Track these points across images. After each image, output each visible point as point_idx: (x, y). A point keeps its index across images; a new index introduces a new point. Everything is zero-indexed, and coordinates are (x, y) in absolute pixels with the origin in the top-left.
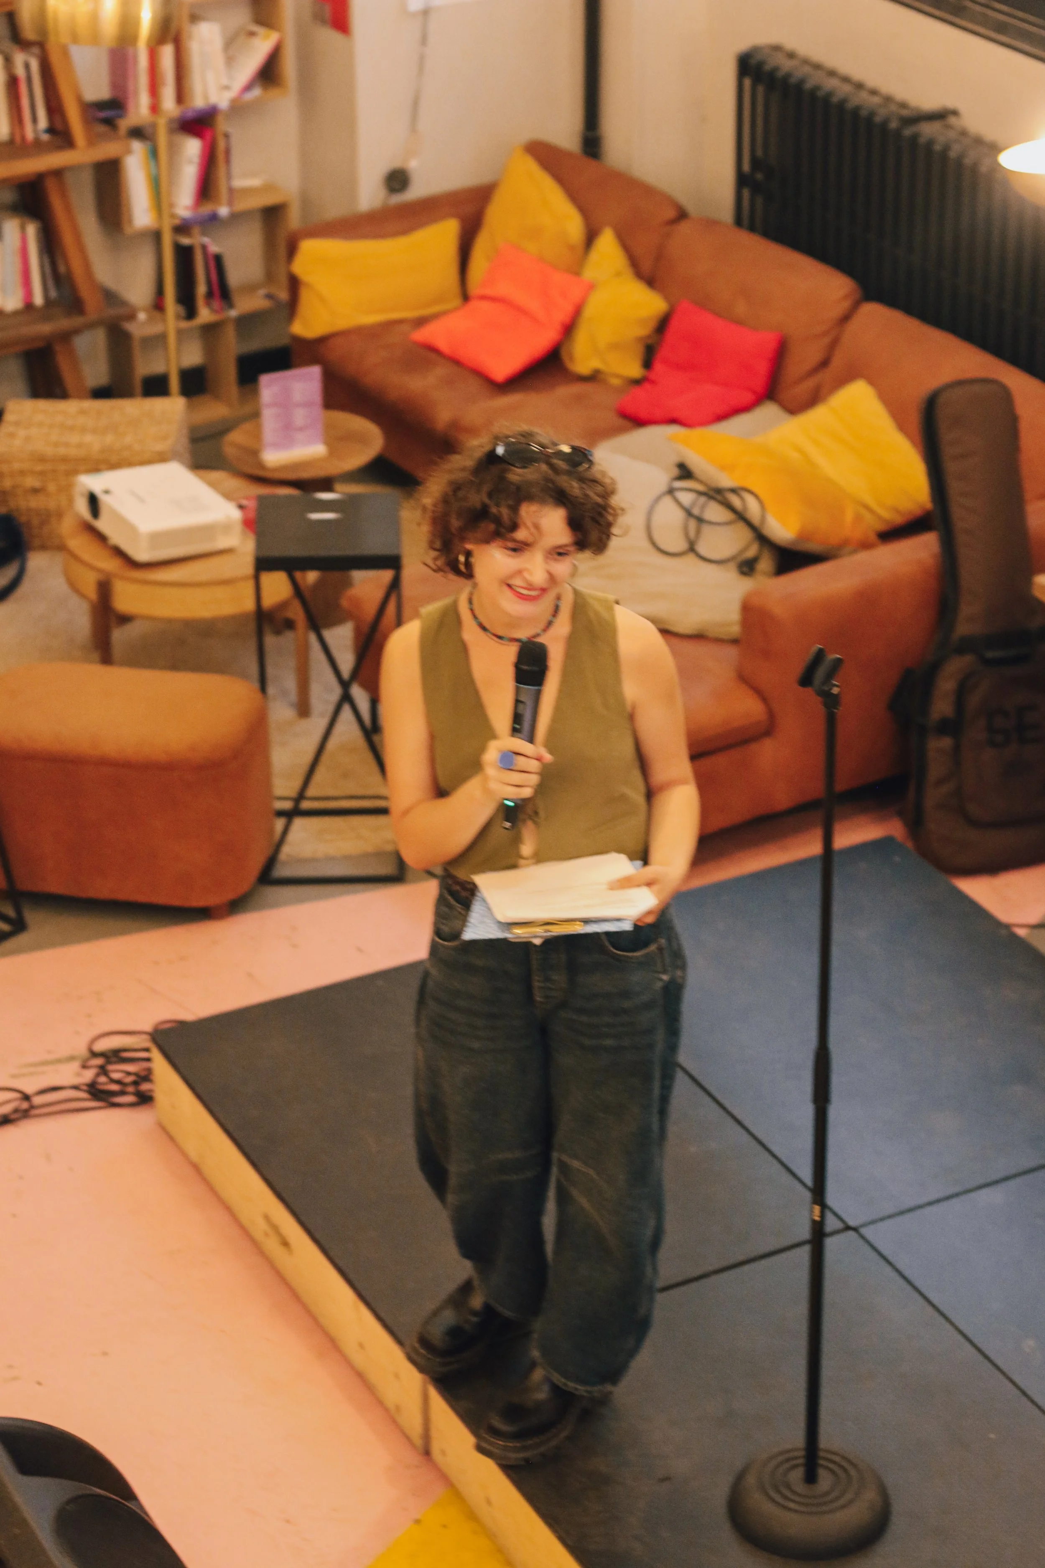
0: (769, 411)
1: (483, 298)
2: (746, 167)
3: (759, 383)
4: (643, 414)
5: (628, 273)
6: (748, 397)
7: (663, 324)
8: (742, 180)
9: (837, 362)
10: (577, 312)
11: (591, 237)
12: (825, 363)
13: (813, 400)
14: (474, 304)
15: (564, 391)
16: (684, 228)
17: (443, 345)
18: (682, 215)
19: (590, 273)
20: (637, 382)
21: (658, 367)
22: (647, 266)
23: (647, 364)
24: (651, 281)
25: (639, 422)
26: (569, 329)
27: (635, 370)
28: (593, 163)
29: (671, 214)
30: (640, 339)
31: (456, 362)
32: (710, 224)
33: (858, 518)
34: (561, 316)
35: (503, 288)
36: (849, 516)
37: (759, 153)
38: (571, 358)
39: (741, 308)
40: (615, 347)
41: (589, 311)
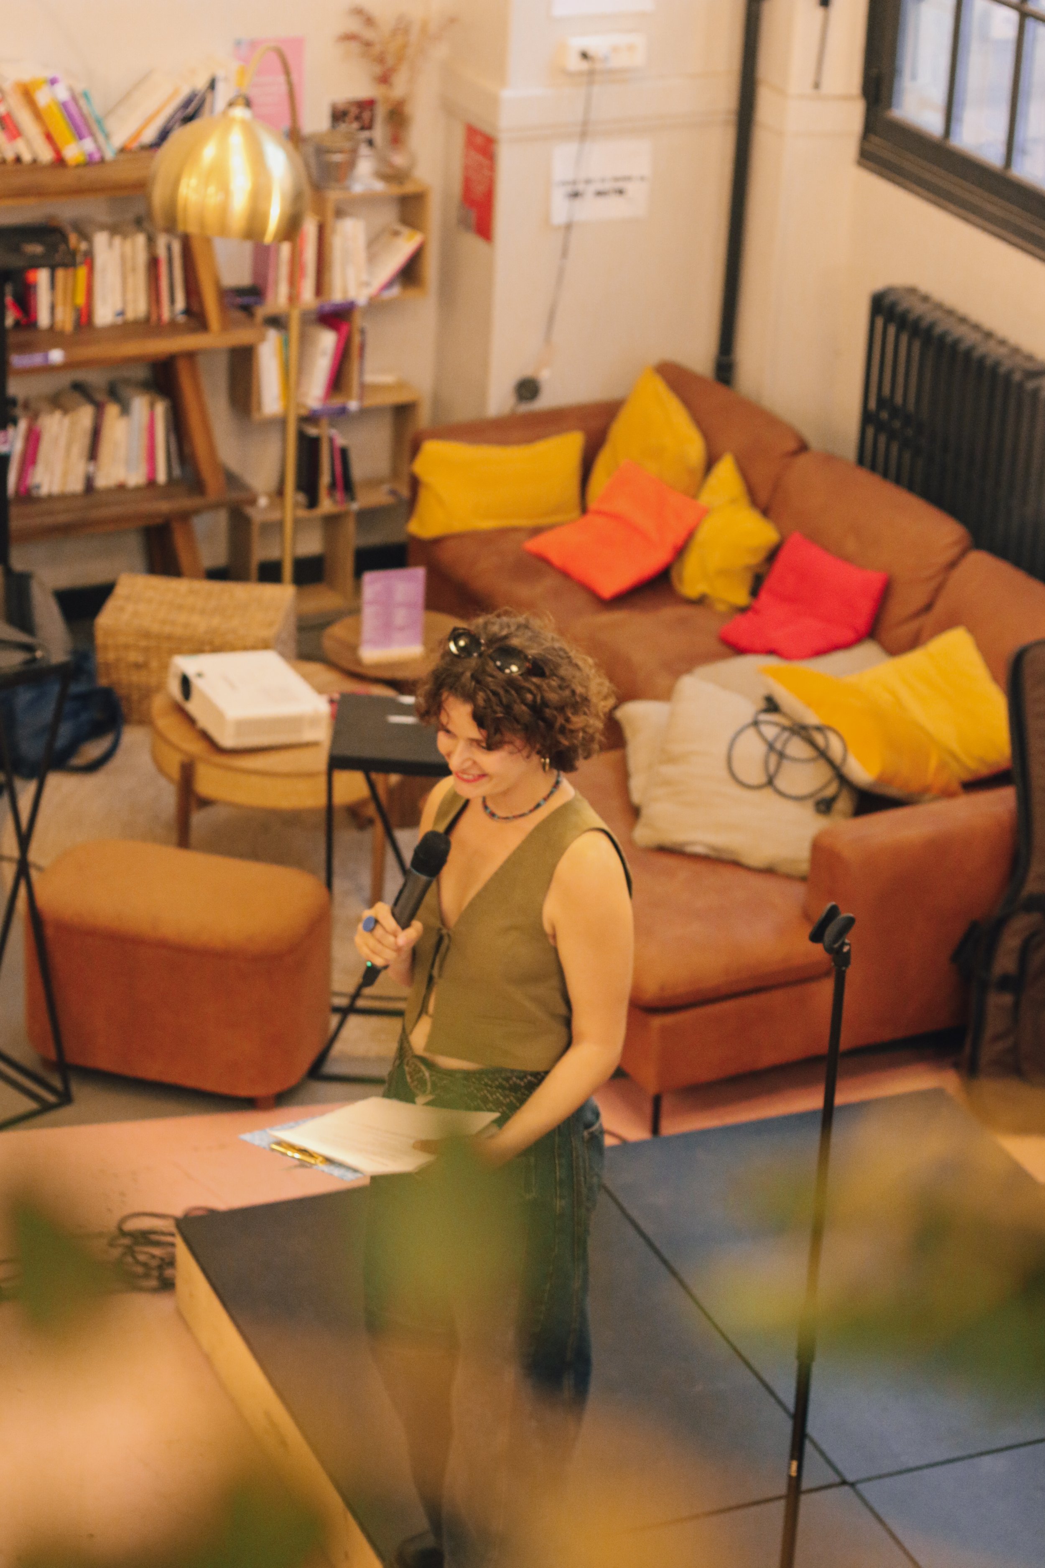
0: (868, 651)
1: (599, 513)
2: (873, 405)
3: (861, 621)
4: (744, 643)
5: (744, 501)
6: (850, 635)
7: (773, 555)
8: (867, 418)
9: (940, 607)
10: (690, 536)
11: (710, 463)
12: (928, 607)
13: (914, 643)
14: (589, 517)
15: (669, 613)
16: (802, 460)
17: (555, 557)
18: (803, 447)
19: (706, 498)
20: (743, 610)
21: (764, 596)
22: (763, 496)
23: (755, 592)
24: (766, 512)
25: (738, 649)
26: (680, 551)
27: (741, 597)
28: (721, 389)
29: (792, 445)
30: (748, 568)
31: (565, 574)
32: (829, 459)
33: (942, 766)
34: (673, 538)
35: (621, 505)
36: (933, 763)
37: (887, 391)
38: (681, 580)
39: (851, 546)
40: (723, 573)
41: (702, 535)
